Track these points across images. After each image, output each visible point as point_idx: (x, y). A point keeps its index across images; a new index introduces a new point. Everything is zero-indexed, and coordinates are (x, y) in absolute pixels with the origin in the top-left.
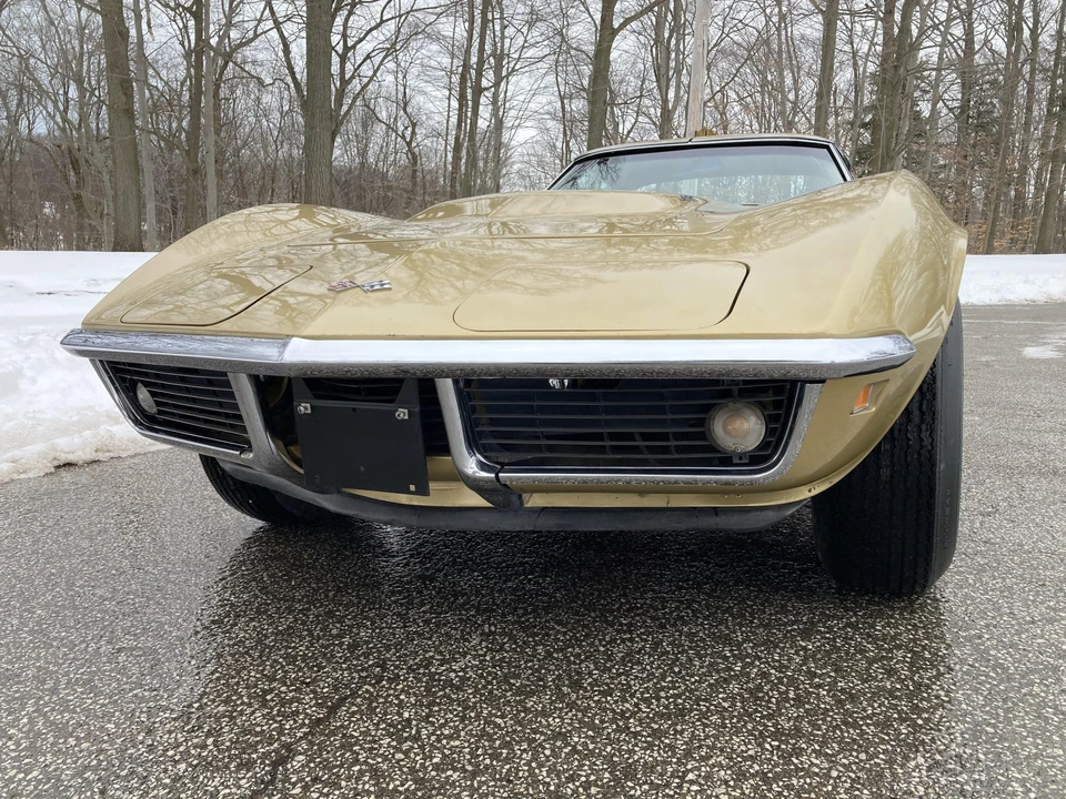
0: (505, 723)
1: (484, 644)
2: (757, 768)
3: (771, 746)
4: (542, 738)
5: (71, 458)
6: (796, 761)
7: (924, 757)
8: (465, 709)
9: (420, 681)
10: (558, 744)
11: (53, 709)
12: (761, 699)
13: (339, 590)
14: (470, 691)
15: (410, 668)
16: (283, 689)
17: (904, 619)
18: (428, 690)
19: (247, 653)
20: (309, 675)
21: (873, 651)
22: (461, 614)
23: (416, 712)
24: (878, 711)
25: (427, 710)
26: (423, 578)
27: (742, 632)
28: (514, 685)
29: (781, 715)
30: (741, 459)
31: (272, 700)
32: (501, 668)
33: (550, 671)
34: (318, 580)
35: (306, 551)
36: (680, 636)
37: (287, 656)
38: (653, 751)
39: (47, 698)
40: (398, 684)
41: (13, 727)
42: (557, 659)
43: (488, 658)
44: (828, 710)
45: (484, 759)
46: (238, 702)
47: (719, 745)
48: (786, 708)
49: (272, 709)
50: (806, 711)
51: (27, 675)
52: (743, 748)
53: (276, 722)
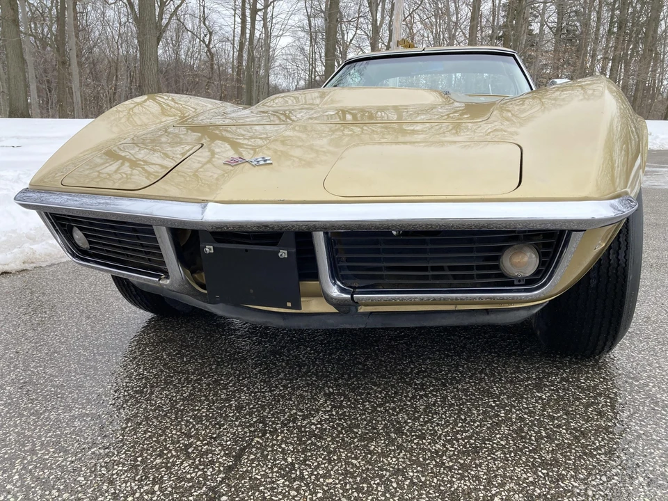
0: (359, 462)
1: (328, 403)
2: (539, 491)
3: (543, 474)
4: (388, 474)
5: (7, 268)
6: (562, 485)
7: (642, 477)
8: (330, 453)
9: (292, 433)
10: (400, 478)
11: (36, 467)
12: (524, 437)
13: (218, 364)
14: (329, 439)
15: (283, 422)
16: (198, 443)
17: (596, 373)
18: (300, 440)
19: (166, 415)
20: (215, 432)
21: (585, 398)
22: (306, 380)
23: (296, 458)
24: (602, 443)
25: (303, 456)
26: (274, 353)
27: (497, 387)
28: (357, 433)
29: (541, 449)
30: (519, 281)
31: (193, 453)
32: (345, 420)
33: (378, 421)
34: (203, 357)
35: (188, 335)
36: (458, 391)
37: (195, 417)
38: (465, 481)
39: (29, 458)
40: (278, 436)
41: (9, 483)
42: (380, 412)
43: (334, 413)
44: (570, 444)
45: (353, 492)
46: (169, 455)
47: (508, 474)
48: (543, 444)
49: (194, 459)
50: (557, 445)
51: (10, 439)
52: (524, 476)
53: (199, 470)
